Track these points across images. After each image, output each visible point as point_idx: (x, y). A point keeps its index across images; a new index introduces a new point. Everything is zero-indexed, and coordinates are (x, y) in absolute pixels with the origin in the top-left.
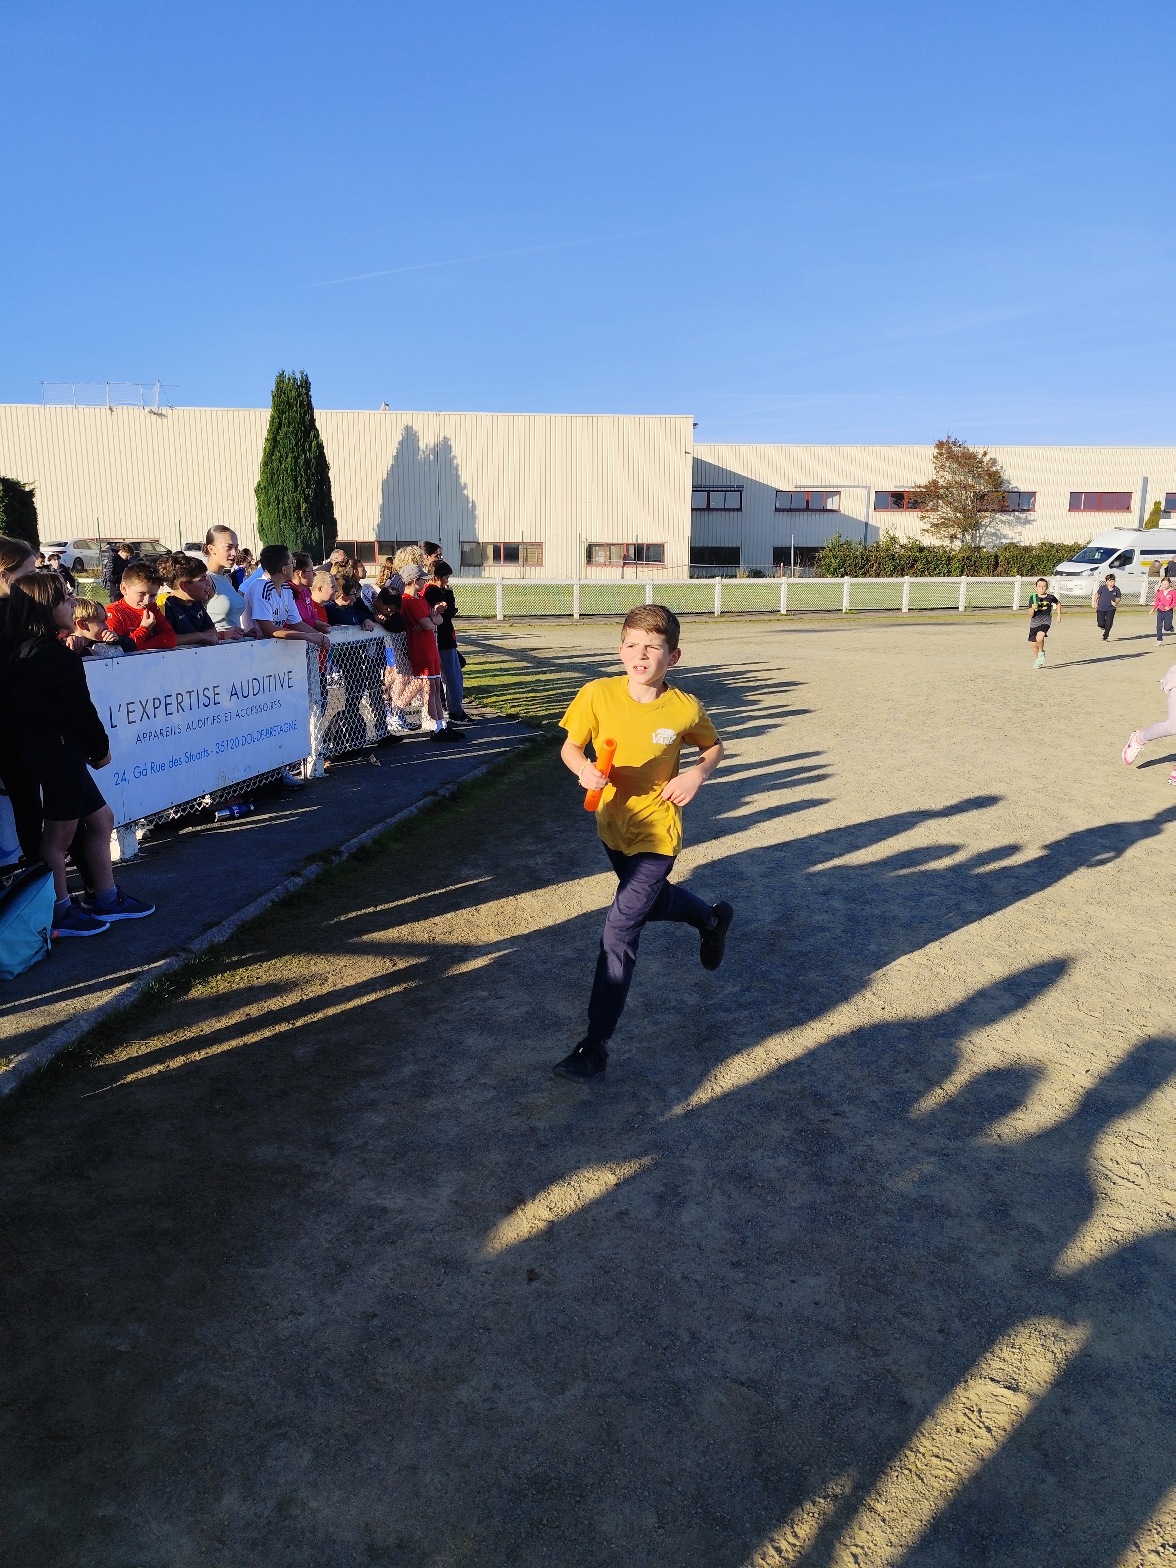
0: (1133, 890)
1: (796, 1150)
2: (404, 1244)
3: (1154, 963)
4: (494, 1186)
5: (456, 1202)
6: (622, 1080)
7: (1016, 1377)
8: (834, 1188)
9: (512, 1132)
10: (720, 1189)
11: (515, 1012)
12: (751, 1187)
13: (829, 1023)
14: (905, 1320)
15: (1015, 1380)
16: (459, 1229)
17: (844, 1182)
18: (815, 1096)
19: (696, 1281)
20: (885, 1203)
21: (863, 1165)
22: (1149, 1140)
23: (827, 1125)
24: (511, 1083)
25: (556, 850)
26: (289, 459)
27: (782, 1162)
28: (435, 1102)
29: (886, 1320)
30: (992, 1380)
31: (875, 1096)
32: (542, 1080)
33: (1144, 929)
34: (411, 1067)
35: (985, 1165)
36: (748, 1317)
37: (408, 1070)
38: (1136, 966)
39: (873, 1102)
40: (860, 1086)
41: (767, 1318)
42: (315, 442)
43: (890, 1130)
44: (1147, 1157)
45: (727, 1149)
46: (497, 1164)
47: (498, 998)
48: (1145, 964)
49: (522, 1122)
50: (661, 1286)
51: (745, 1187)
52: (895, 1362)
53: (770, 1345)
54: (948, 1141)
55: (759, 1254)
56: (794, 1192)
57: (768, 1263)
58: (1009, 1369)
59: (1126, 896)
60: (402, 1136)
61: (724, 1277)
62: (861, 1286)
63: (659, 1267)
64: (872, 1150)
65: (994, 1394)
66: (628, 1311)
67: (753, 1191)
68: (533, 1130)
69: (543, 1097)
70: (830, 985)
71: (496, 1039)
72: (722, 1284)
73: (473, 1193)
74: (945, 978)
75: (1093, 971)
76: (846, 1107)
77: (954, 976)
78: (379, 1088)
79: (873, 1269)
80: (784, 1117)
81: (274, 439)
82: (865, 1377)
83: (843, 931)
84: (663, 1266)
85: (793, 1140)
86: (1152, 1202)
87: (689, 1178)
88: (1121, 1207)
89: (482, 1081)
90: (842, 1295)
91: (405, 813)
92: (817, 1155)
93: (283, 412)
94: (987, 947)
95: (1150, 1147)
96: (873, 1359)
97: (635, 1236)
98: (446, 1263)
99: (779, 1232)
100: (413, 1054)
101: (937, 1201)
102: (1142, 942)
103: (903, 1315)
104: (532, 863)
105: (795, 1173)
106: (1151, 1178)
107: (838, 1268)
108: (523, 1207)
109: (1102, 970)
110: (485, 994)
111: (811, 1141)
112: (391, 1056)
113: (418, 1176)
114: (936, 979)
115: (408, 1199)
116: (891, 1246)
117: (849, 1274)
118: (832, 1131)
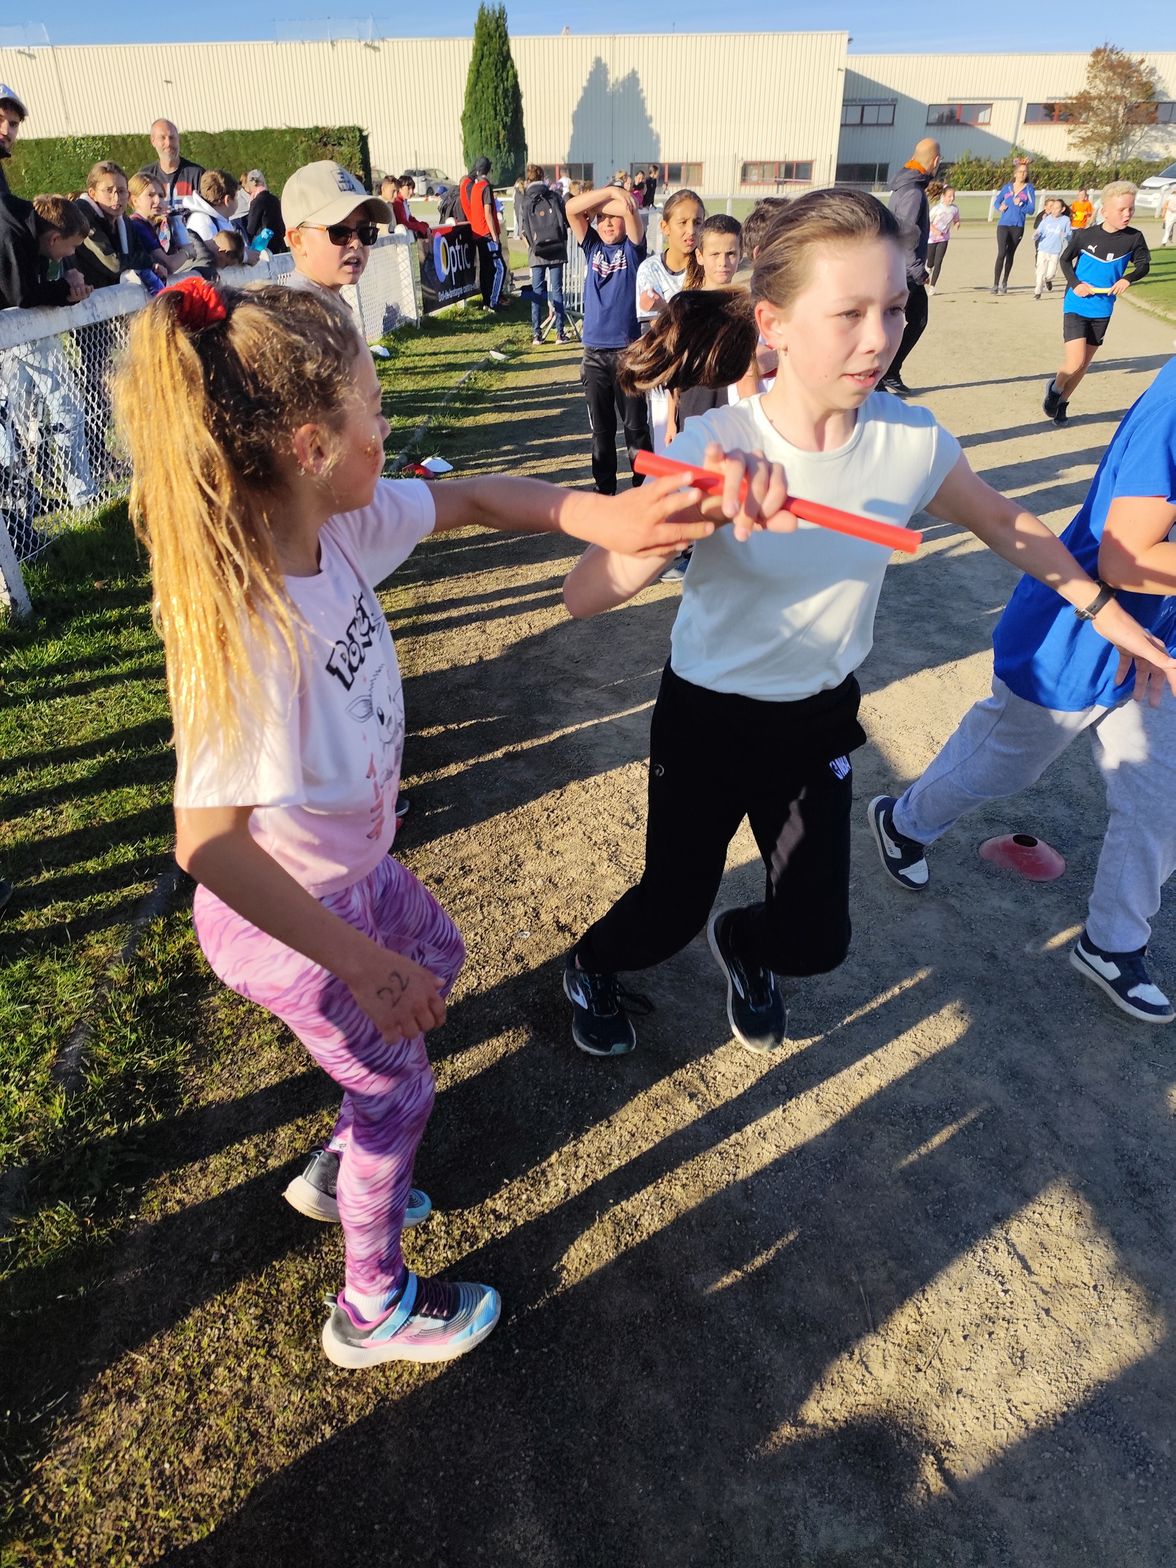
26: (490, 90)
42: (511, 73)
81: (478, 71)
93: (485, 44)
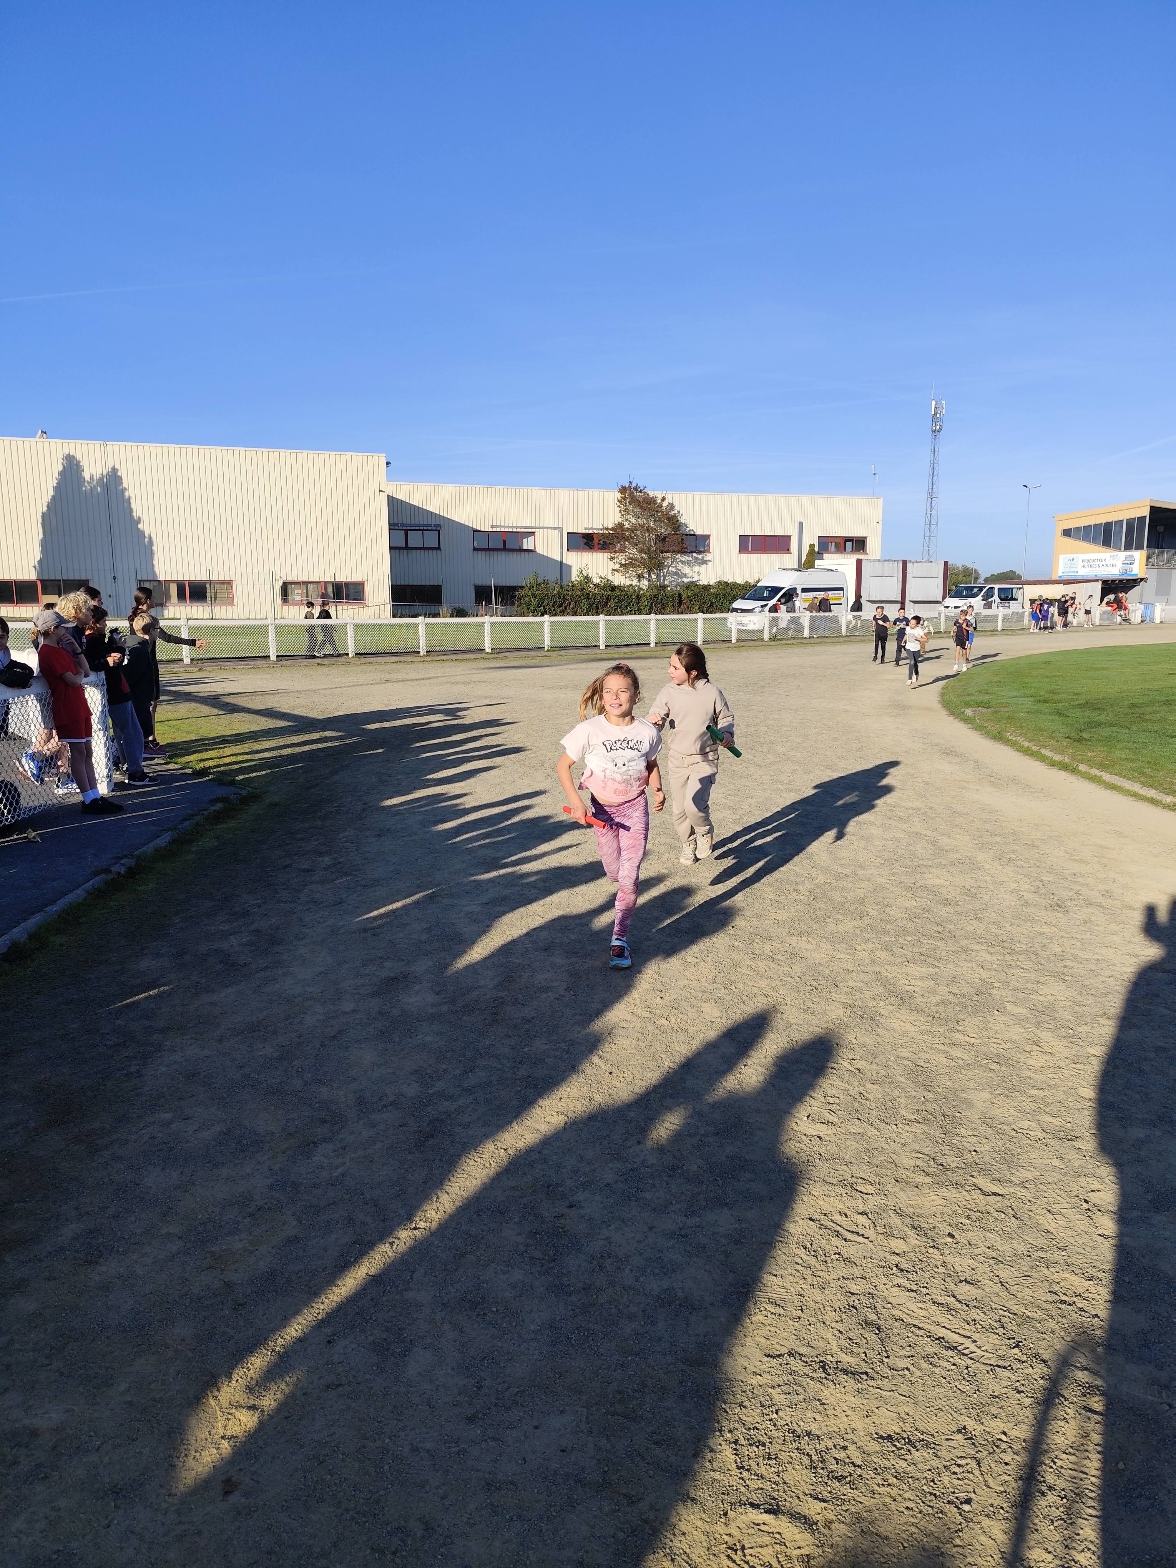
0: (828, 917)
1: (532, 1258)
2: (61, 1478)
3: (854, 991)
4: (179, 1372)
5: (130, 1403)
6: (334, 1203)
7: (775, 1495)
8: (573, 1298)
9: (202, 1293)
10: (450, 1322)
11: (206, 1134)
12: (485, 1314)
13: (558, 1098)
14: (658, 1451)
15: (774, 1499)
16: (134, 1440)
17: (584, 1289)
18: (548, 1187)
19: (428, 1451)
20: (628, 1307)
21: (603, 1263)
22: (872, 1184)
23: (562, 1221)
24: (201, 1228)
25: (253, 927)
27: (518, 1275)
28: (104, 1269)
29: (639, 1454)
30: (752, 1505)
31: (609, 1177)
32: (239, 1219)
33: (842, 956)
34: (73, 1226)
35: (724, 1241)
36: (489, 1486)
37: (69, 1231)
38: (840, 996)
39: (608, 1184)
40: (593, 1167)
41: (511, 1483)
43: (627, 1215)
44: (873, 1203)
45: (456, 1270)
46: (183, 1340)
47: (184, 1119)
48: (847, 993)
49: (215, 1277)
50: (386, 1467)
51: (478, 1315)
52: (652, 1508)
53: (515, 1518)
54: (685, 1218)
55: (497, 1399)
56: (531, 1311)
57: (508, 1409)
58: (767, 1486)
59: (823, 924)
60: (60, 1324)
61: (459, 1438)
62: (609, 1417)
63: (384, 1442)
64: (610, 1243)
65: (756, 1522)
66: (347, 1510)
67: (487, 1318)
68: (228, 1285)
69: (241, 1241)
70: (556, 1053)
71: (182, 1172)
72: (457, 1449)
73: (153, 1386)
74: (668, 1031)
75: (802, 1006)
76: (580, 1196)
77: (676, 1028)
78: (30, 1261)
79: (620, 1392)
80: (516, 1220)
82: (621, 1535)
83: (566, 990)
84: (388, 1440)
85: (527, 1245)
86: (881, 1254)
87: (415, 1316)
88: (854, 1266)
89: (164, 1231)
90: (590, 1432)
91: (70, 898)
92: (554, 1260)
94: (704, 991)
95: (873, 1192)
96: (628, 1509)
97: (354, 1404)
98: (117, 1493)
99: (517, 1365)
100: (76, 1209)
101: (680, 1294)
102: (842, 970)
103: (656, 1443)
104: (225, 946)
105: (531, 1287)
106: (878, 1227)
107: (584, 1398)
108: (217, 1394)
109: (810, 1004)
110: (169, 1116)
111: (547, 1244)
112: (46, 1216)
113: (80, 1376)
114: (659, 1033)
115: (67, 1411)
116: (637, 1359)
117: (596, 1404)
118: (568, 1228)
